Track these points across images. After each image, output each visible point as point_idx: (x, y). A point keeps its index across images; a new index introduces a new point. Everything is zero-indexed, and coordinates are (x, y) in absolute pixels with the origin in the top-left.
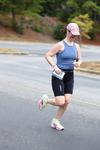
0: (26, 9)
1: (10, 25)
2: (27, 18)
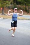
1: (25, 9)
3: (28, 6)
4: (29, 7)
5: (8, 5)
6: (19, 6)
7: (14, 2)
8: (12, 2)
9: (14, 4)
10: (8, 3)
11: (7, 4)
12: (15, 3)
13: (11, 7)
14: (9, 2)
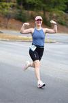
0: (54, 8)
2: (55, 15)
3: (49, 13)
4: (51, 15)
5: (6, 11)
6: (30, 12)
7: (20, 4)
8: (16, 4)
9: (18, 8)
10: (6, 6)
11: (3, 7)
12: (21, 7)
13: (12, 16)
14: (8, 4)
